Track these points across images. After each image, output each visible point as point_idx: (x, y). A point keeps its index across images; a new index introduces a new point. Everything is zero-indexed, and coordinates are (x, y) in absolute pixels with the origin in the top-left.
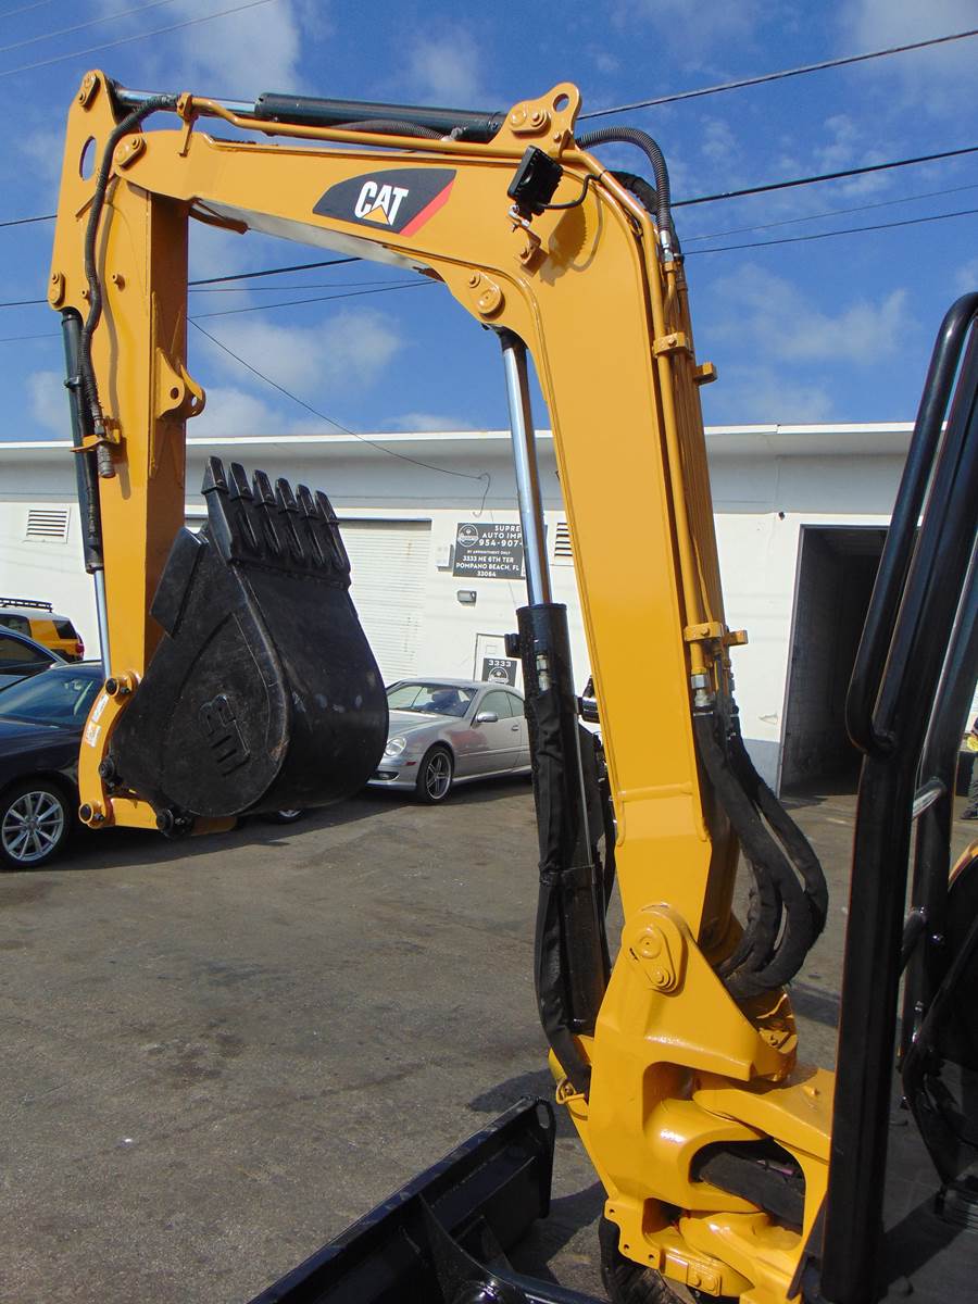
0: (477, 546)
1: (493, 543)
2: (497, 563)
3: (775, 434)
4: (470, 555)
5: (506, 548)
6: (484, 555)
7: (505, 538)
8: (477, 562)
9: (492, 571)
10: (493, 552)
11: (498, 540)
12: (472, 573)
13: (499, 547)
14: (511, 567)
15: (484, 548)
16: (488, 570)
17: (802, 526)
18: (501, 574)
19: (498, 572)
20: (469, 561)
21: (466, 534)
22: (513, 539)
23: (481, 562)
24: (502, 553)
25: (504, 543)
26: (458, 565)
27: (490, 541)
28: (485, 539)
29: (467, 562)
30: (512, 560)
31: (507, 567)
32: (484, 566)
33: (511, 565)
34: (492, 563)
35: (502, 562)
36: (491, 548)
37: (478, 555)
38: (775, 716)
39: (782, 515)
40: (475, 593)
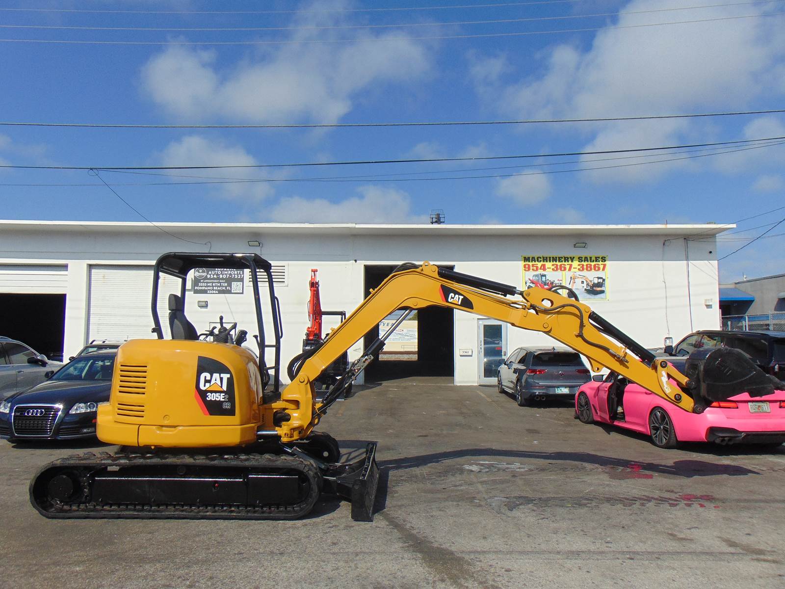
0: (206, 278)
1: (215, 276)
2: (218, 287)
3: (355, 228)
4: (202, 282)
5: (223, 279)
6: (210, 282)
7: (221, 274)
8: (207, 286)
9: (216, 290)
10: (215, 281)
11: (217, 275)
12: (205, 292)
13: (218, 279)
14: (226, 288)
15: (210, 279)
16: (213, 290)
17: (364, 265)
18: (220, 292)
19: (218, 290)
20: (202, 286)
21: (199, 272)
22: (226, 274)
23: (209, 286)
24: (220, 281)
25: (221, 276)
26: (196, 288)
27: (213, 276)
28: (210, 275)
29: (201, 287)
30: (226, 284)
31: (224, 288)
32: (211, 288)
33: (226, 287)
34: (215, 286)
35: (221, 286)
36: (214, 279)
37: (207, 283)
38: (360, 349)
39: (356, 261)
40: (207, 302)
